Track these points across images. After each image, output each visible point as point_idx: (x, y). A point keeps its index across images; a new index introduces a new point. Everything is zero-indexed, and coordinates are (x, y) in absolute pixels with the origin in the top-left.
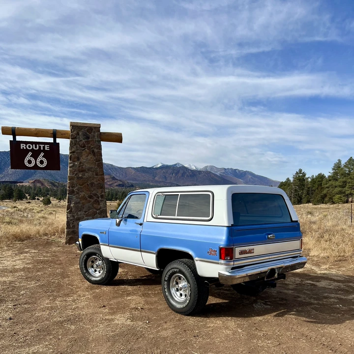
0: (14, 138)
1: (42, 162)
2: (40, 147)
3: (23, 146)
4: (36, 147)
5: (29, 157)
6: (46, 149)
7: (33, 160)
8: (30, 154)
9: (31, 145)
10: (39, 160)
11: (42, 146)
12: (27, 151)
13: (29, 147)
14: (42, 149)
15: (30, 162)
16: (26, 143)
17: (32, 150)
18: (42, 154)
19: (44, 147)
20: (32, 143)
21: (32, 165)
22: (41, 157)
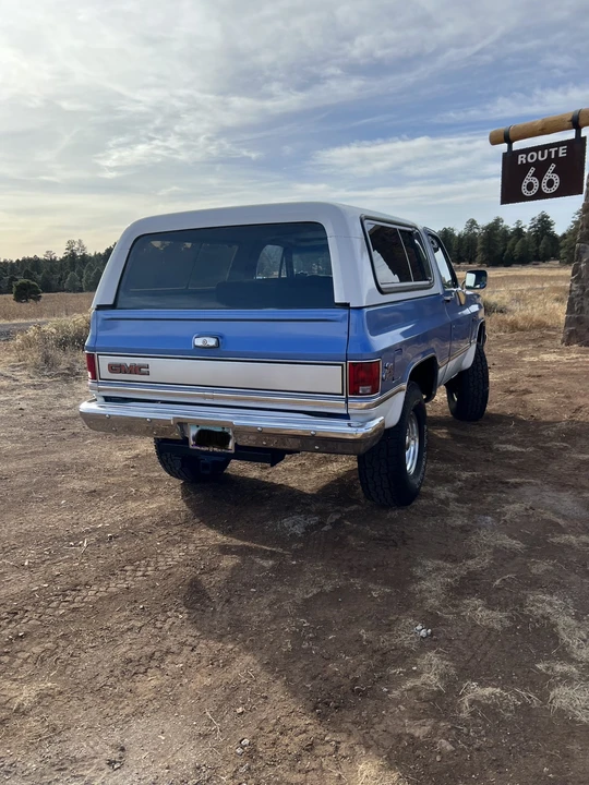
0: (510, 147)
1: (550, 183)
2: (550, 153)
3: (521, 159)
4: (543, 156)
5: (529, 178)
6: (560, 155)
7: (535, 181)
8: (532, 170)
9: (535, 154)
10: (546, 179)
11: (553, 150)
12: (527, 166)
13: (532, 157)
14: (553, 156)
15: (530, 186)
16: (526, 151)
17: (537, 164)
18: (552, 167)
19: (557, 152)
20: (536, 149)
21: (534, 191)
22: (550, 175)
